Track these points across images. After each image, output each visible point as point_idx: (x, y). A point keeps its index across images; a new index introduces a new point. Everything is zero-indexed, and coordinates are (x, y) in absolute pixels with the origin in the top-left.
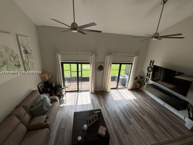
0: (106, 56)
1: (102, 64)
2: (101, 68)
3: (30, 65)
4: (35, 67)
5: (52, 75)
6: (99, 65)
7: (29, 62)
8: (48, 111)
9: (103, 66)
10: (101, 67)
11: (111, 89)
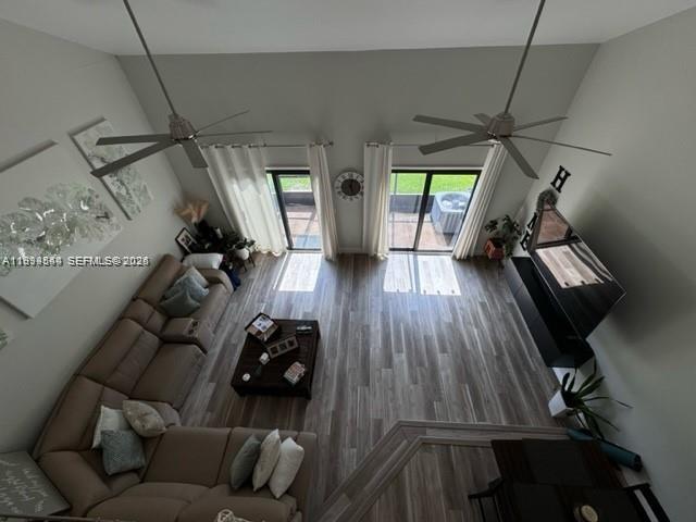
0: (366, 147)
1: (355, 176)
2: (352, 188)
3: (135, 199)
4: (152, 197)
5: (209, 206)
6: (344, 177)
7: (131, 192)
8: (198, 308)
9: (359, 180)
10: (351, 186)
11: (393, 250)
